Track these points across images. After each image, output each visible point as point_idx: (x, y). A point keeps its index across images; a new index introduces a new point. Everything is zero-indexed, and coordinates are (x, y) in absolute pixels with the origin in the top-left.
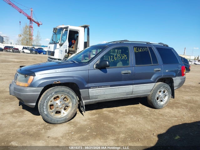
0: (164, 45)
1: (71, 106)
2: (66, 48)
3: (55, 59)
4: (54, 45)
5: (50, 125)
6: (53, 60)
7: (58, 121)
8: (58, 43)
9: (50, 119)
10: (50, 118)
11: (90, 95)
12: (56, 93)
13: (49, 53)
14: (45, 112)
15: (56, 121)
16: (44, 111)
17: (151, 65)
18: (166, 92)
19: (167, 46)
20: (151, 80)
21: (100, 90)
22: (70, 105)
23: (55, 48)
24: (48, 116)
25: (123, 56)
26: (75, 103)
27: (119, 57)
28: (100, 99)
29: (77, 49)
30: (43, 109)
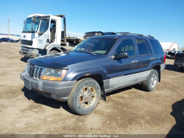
0: (151, 37)
1: (96, 96)
2: (48, 37)
3: (33, 49)
4: (31, 34)
5: (81, 117)
6: (31, 49)
7: (87, 111)
8: (36, 32)
9: (81, 111)
10: (81, 109)
11: (110, 84)
12: (86, 84)
13: (23, 42)
14: (78, 105)
15: (86, 112)
16: (76, 104)
17: (148, 54)
18: (155, 77)
19: (154, 38)
20: (148, 67)
21: (117, 80)
22: (96, 94)
23: (33, 37)
24: (79, 109)
25: (131, 47)
26: (99, 93)
27: (128, 49)
28: (116, 87)
29: (54, 38)
30: (76, 101)
